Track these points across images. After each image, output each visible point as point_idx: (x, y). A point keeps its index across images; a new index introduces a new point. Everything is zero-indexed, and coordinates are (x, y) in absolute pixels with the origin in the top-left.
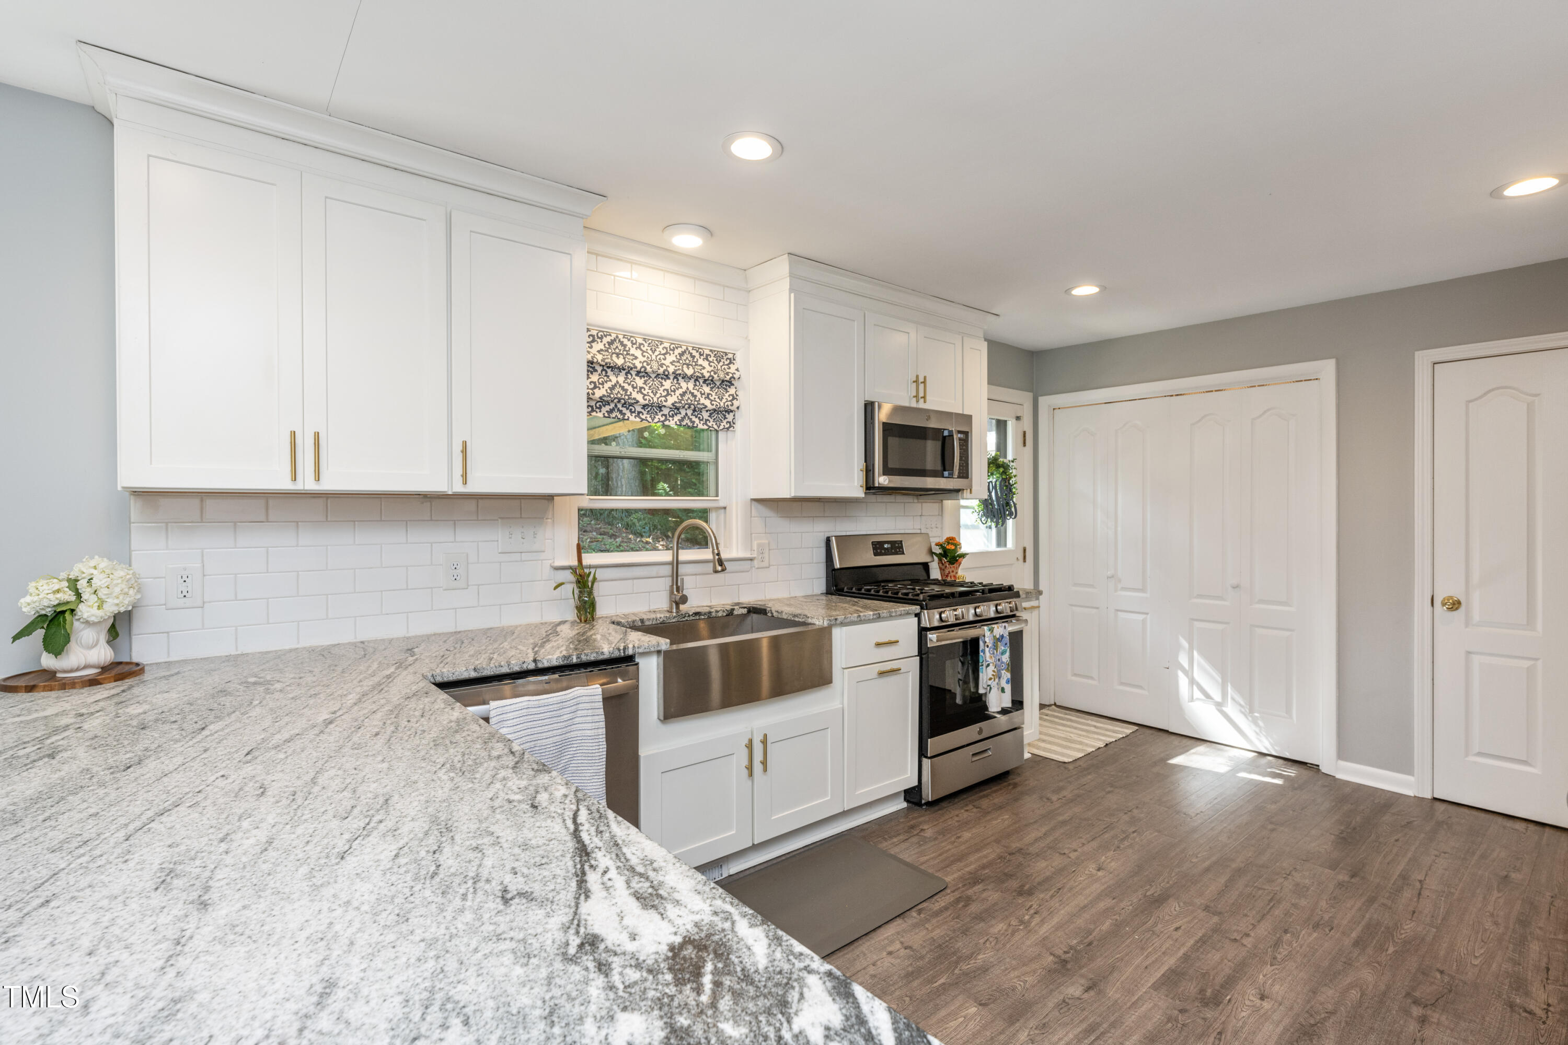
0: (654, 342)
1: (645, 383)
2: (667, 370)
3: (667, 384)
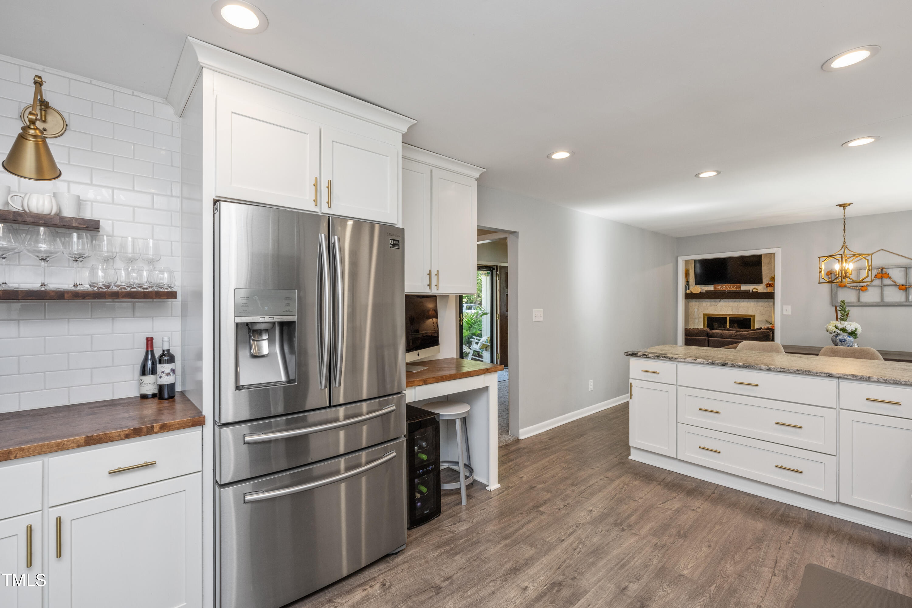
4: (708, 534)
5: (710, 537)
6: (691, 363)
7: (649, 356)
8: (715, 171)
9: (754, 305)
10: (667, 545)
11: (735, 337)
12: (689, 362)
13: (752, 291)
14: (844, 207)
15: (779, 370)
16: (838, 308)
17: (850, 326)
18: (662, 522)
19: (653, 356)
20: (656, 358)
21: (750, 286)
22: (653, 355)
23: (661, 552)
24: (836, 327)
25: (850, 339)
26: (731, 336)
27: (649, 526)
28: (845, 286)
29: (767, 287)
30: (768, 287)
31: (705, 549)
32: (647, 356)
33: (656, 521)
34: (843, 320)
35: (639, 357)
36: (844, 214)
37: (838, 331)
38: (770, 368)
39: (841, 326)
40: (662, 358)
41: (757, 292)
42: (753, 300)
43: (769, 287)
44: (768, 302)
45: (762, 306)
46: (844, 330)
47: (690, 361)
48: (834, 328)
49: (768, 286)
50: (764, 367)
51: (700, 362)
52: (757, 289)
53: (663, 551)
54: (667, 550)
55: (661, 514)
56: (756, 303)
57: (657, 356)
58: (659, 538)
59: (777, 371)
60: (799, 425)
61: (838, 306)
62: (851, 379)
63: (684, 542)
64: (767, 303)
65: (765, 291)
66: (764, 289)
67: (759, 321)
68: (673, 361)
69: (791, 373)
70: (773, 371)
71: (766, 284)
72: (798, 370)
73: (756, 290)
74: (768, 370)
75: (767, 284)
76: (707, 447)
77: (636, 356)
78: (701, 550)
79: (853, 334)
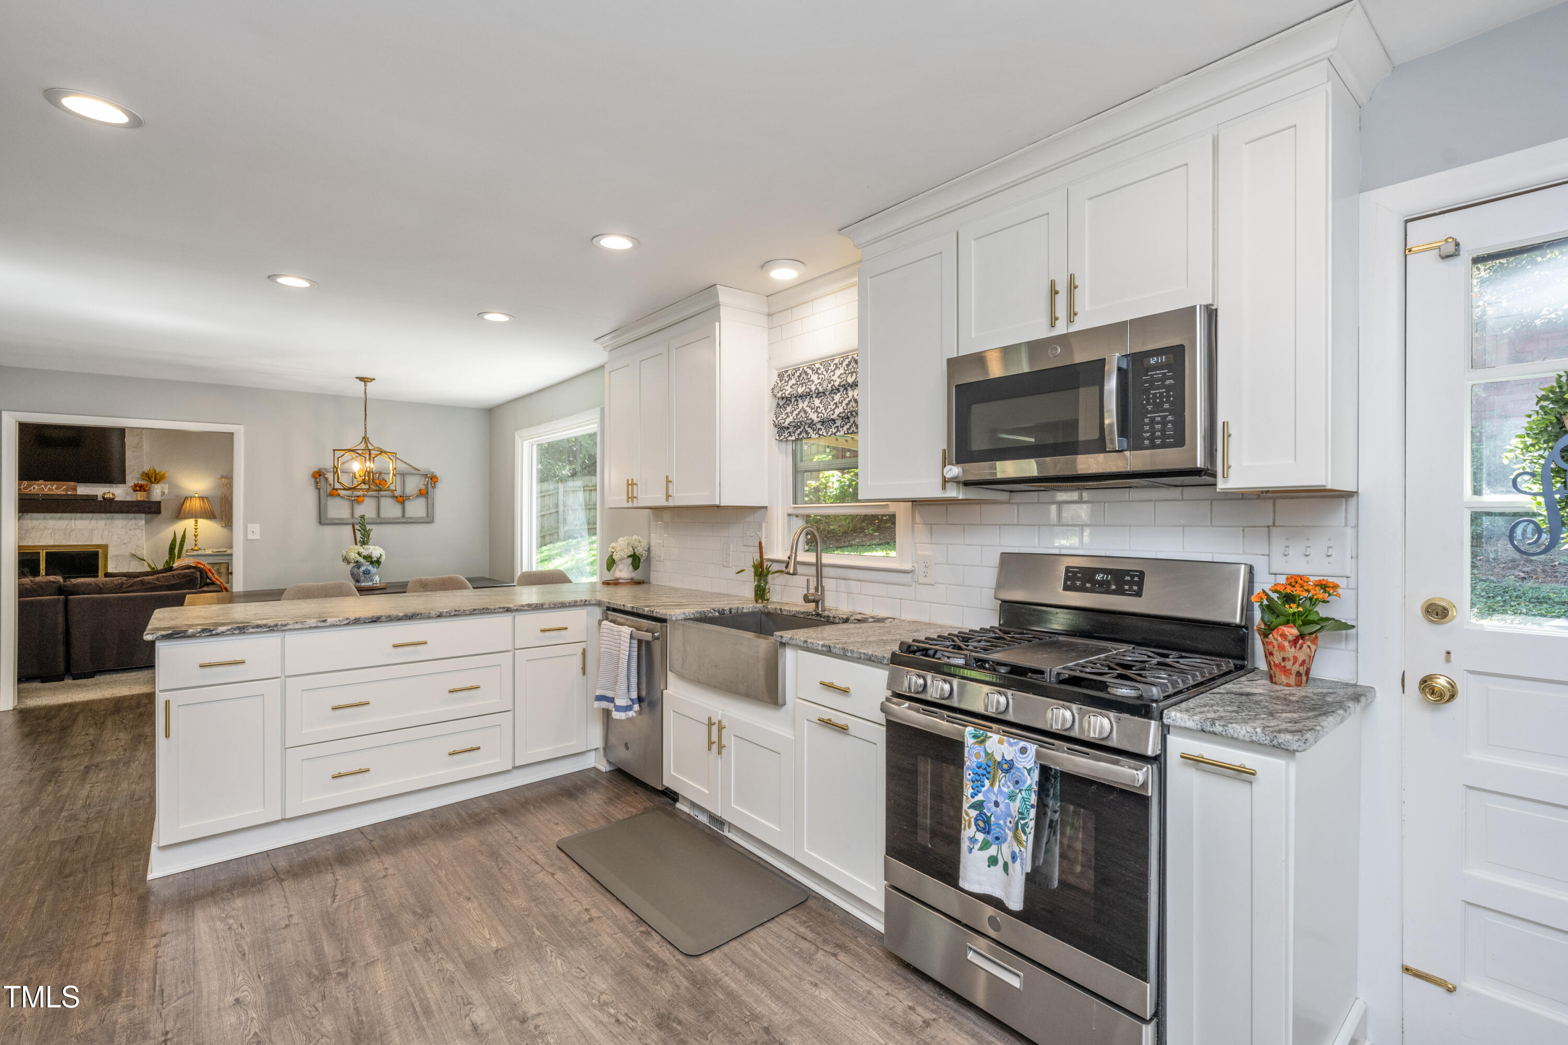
0: (826, 362)
1: (821, 403)
2: (834, 385)
3: (837, 397)
4: (446, 889)
5: (452, 889)
6: (315, 627)
7: (219, 631)
8: (307, 280)
9: (106, 524)
10: (429, 938)
11: (130, 589)
12: (311, 628)
13: (103, 498)
14: (365, 382)
15: (452, 614)
16: (357, 527)
17: (375, 551)
18: (377, 920)
19: (228, 630)
20: (237, 632)
21: (97, 488)
22: (229, 627)
23: (436, 951)
24: (359, 554)
25: (373, 570)
26: (121, 587)
27: (369, 940)
28: (339, 495)
29: (135, 491)
30: (137, 491)
31: (469, 905)
32: (214, 632)
33: (365, 926)
34: (364, 543)
35: (192, 636)
36: (365, 392)
37: (361, 560)
38: (441, 613)
39: (365, 553)
40: (251, 630)
41: (113, 499)
42: (104, 515)
43: (140, 491)
44: (135, 518)
45: (122, 528)
46: (368, 558)
47: (313, 625)
48: (357, 555)
49: (138, 488)
50: (433, 613)
51: (333, 623)
52: (113, 494)
53: (436, 948)
54: (439, 943)
55: (356, 912)
56: (109, 521)
57: (239, 628)
58: (406, 940)
59: (451, 616)
60: (474, 685)
61: (357, 524)
62: (526, 610)
63: (438, 917)
64: (133, 522)
65: (129, 499)
66: (127, 494)
67: (116, 556)
68: (278, 631)
69: (467, 615)
70: (446, 616)
71: (133, 484)
72: (475, 610)
73: (111, 496)
74: (439, 616)
75: (136, 485)
76: (343, 771)
77: (182, 637)
78: (469, 910)
79: (377, 562)
